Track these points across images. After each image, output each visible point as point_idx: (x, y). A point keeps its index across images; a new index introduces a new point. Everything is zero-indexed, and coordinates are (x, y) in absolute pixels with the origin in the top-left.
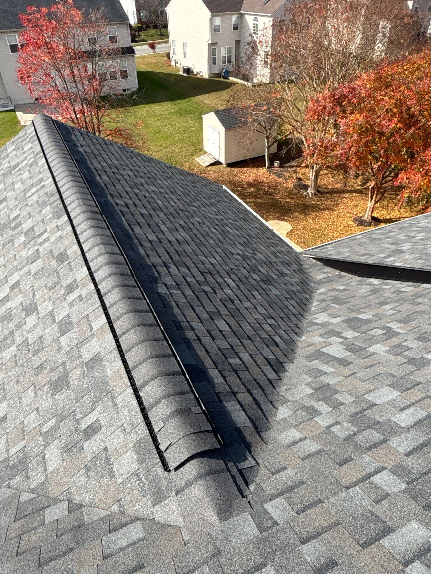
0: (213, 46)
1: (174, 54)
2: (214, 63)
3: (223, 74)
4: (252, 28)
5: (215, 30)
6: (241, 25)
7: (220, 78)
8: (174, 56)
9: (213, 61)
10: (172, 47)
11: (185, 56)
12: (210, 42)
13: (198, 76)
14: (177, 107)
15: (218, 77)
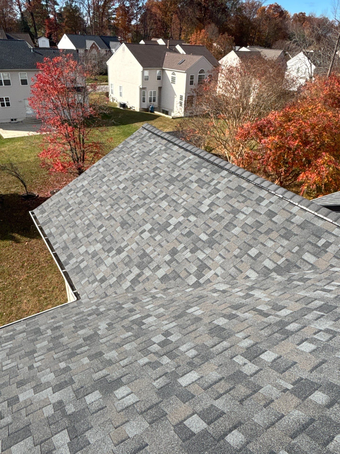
0: (143, 90)
1: (112, 93)
2: (144, 101)
3: (150, 109)
4: (170, 80)
5: (145, 79)
6: (163, 77)
7: (148, 111)
8: (112, 95)
9: (143, 100)
10: (110, 89)
11: (121, 95)
12: (141, 87)
13: (131, 110)
14: (121, 130)
15: (146, 111)
